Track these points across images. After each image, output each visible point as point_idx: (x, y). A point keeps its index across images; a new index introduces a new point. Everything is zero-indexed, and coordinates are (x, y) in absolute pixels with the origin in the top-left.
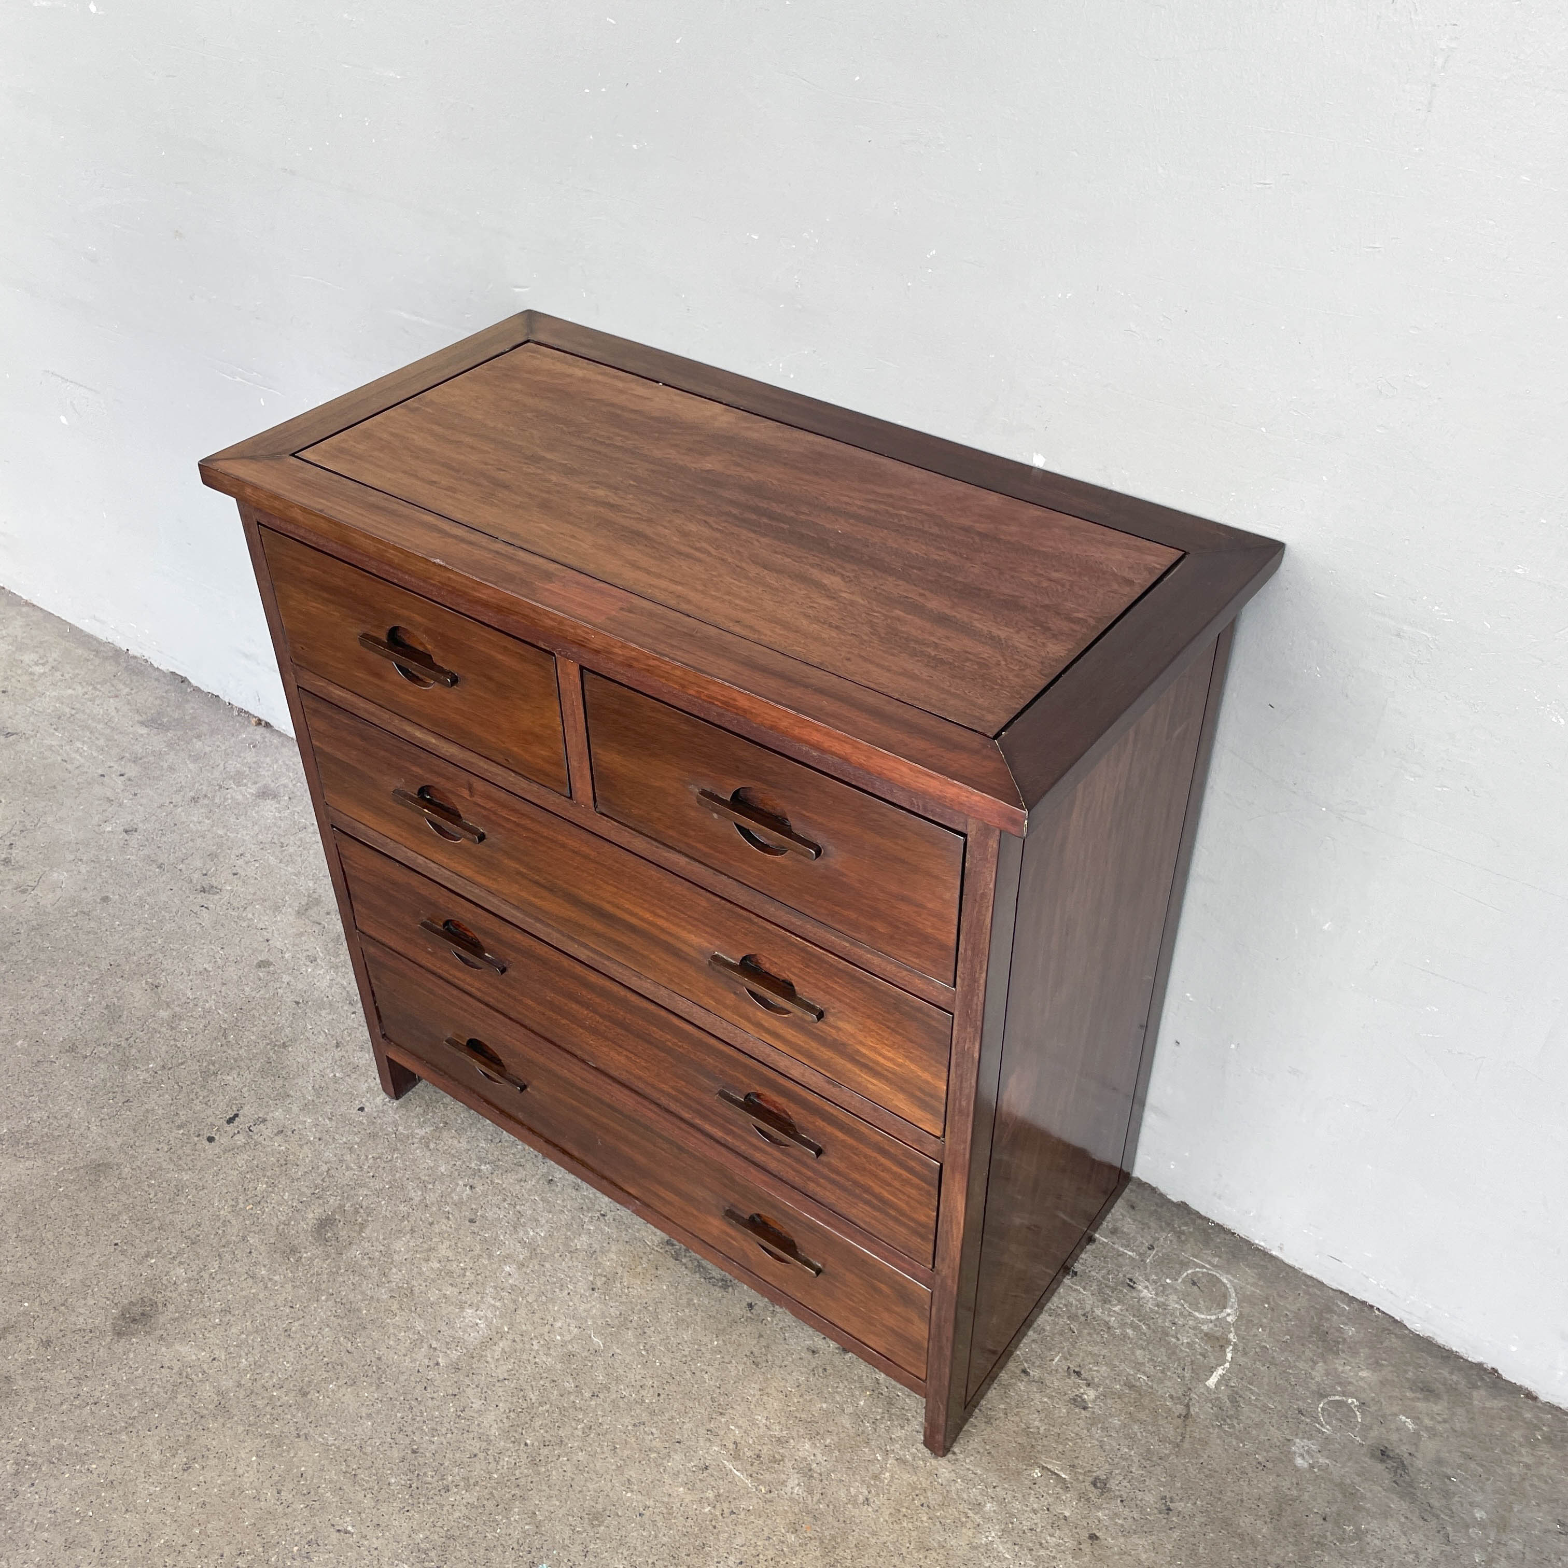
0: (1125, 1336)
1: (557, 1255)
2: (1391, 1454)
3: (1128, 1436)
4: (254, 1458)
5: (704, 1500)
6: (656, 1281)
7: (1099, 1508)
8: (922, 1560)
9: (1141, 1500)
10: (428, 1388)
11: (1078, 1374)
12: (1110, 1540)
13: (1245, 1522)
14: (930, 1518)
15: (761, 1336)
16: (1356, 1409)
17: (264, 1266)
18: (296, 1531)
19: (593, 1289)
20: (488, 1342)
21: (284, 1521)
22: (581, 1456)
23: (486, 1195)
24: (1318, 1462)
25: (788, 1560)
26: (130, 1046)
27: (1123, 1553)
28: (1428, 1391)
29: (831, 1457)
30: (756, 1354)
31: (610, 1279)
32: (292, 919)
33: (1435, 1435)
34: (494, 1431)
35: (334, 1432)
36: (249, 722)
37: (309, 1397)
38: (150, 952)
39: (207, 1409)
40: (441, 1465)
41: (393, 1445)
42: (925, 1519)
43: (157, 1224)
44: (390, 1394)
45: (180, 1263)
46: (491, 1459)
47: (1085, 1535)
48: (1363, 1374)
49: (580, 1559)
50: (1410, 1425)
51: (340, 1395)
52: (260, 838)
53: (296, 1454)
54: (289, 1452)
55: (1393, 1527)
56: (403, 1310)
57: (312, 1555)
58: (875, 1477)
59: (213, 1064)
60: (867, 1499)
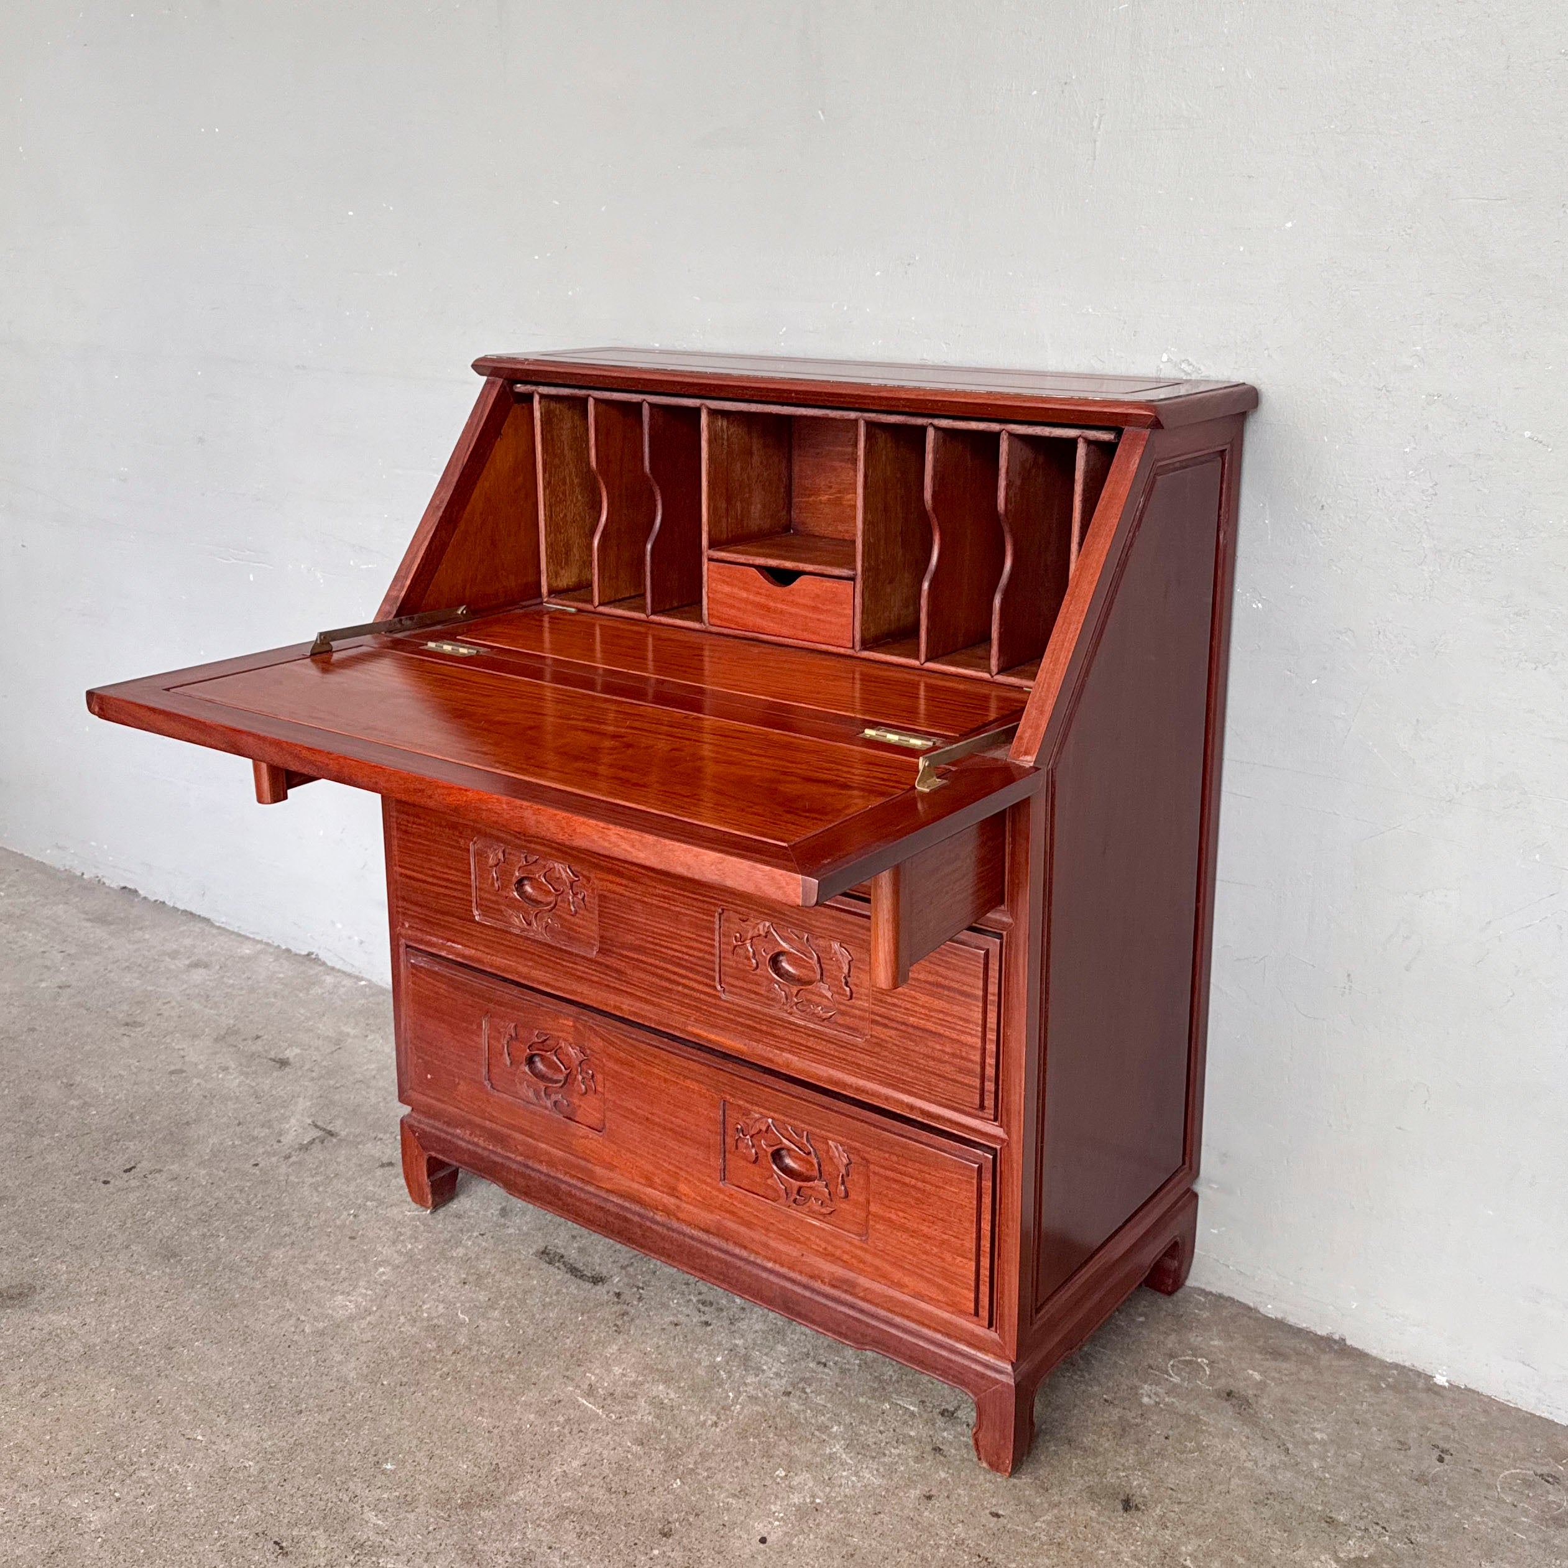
1: (432, 1260)
2: (1237, 1396)
4: (113, 1390)
5: (553, 1423)
6: (527, 1278)
7: (945, 1430)
12: (953, 1451)
14: (777, 1436)
15: (624, 1314)
16: (1205, 1366)
17: (144, 1265)
18: (146, 1438)
19: (465, 1283)
20: (356, 1317)
22: (436, 1392)
23: (368, 1222)
24: (1163, 1400)
26: (38, 1123)
27: (963, 1460)
28: (1276, 1354)
29: (684, 1395)
31: (481, 1278)
32: (209, 1043)
33: (1280, 1383)
34: (353, 1374)
35: (194, 1374)
37: (174, 1350)
38: (68, 1063)
39: (72, 1357)
40: (297, 1397)
41: (252, 1383)
42: (771, 1436)
43: (44, 1236)
44: (254, 1349)
45: (63, 1262)
46: (347, 1393)
47: (928, 1448)
48: (1216, 1343)
49: (426, 1461)
50: (1257, 1377)
51: (205, 1349)
52: (188, 992)
53: (154, 1388)
54: (148, 1386)
55: (1233, 1444)
56: (275, 1295)
57: (159, 1455)
58: (725, 1408)
59: (117, 1135)
60: (715, 1423)
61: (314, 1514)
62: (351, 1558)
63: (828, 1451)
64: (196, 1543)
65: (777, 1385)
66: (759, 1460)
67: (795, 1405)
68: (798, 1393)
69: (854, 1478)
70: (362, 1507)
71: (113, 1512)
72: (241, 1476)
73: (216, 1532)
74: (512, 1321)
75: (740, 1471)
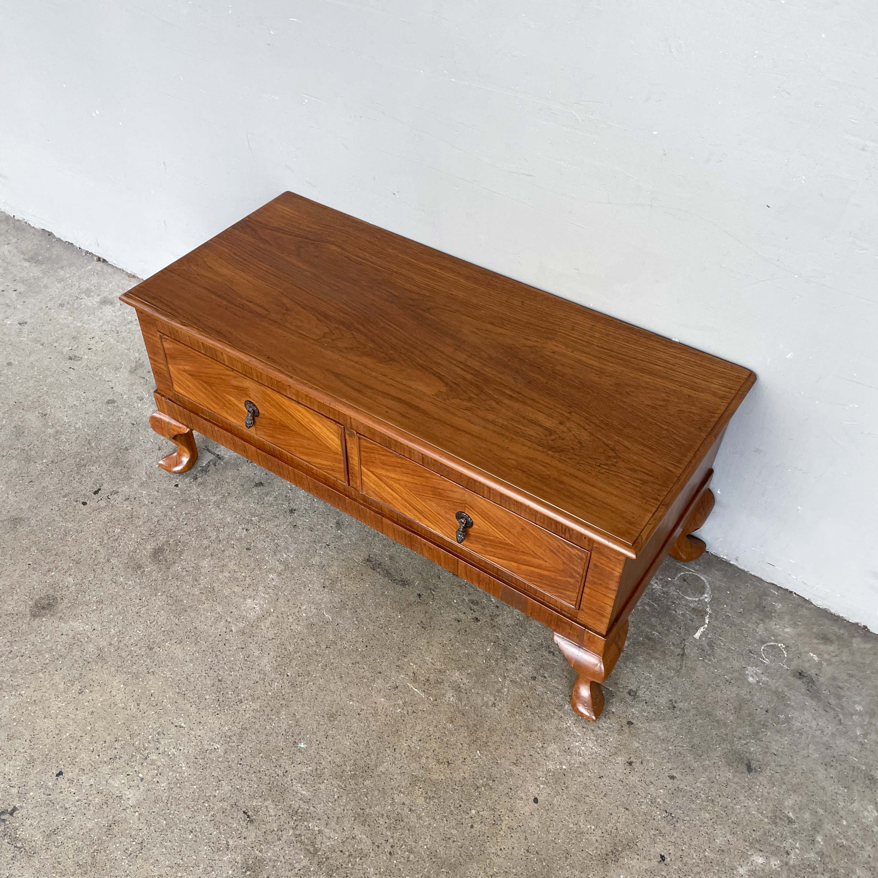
0: (644, 610)
1: (301, 568)
2: (805, 675)
3: (648, 666)
4: (122, 686)
5: (396, 705)
6: (362, 582)
7: (633, 707)
8: (529, 737)
9: (657, 702)
10: (227, 645)
12: (640, 724)
13: (719, 713)
14: (532, 714)
15: (426, 612)
16: (783, 650)
17: (122, 576)
18: (150, 727)
19: (324, 587)
20: (262, 618)
21: (142, 722)
22: (321, 681)
23: (256, 535)
24: (762, 679)
25: (448, 738)
26: (31, 450)
27: (647, 732)
28: (825, 639)
29: (472, 680)
30: (424, 623)
31: (334, 581)
32: (127, 375)
33: (831, 664)
34: (268, 668)
35: (170, 670)
36: (93, 259)
37: (154, 650)
38: (39, 394)
39: (92, 658)
40: (237, 688)
41: (207, 677)
42: (529, 714)
43: (54, 552)
44: (204, 648)
45: (70, 575)
46: (267, 684)
47: (625, 722)
48: (787, 630)
49: (323, 739)
50: (816, 658)
51: (173, 649)
52: (104, 328)
53: (147, 683)
54: (143, 682)
55: (807, 715)
56: (209, 600)
57: (161, 740)
58: (499, 691)
59: (83, 460)
60: (494, 704)
61: (264, 787)
62: (292, 823)
63: (565, 726)
64: (195, 814)
65: (528, 670)
66: (524, 735)
67: (540, 689)
68: (540, 678)
69: (583, 748)
70: (292, 780)
71: (141, 790)
72: (213, 756)
73: (207, 805)
74: (359, 619)
75: (514, 744)
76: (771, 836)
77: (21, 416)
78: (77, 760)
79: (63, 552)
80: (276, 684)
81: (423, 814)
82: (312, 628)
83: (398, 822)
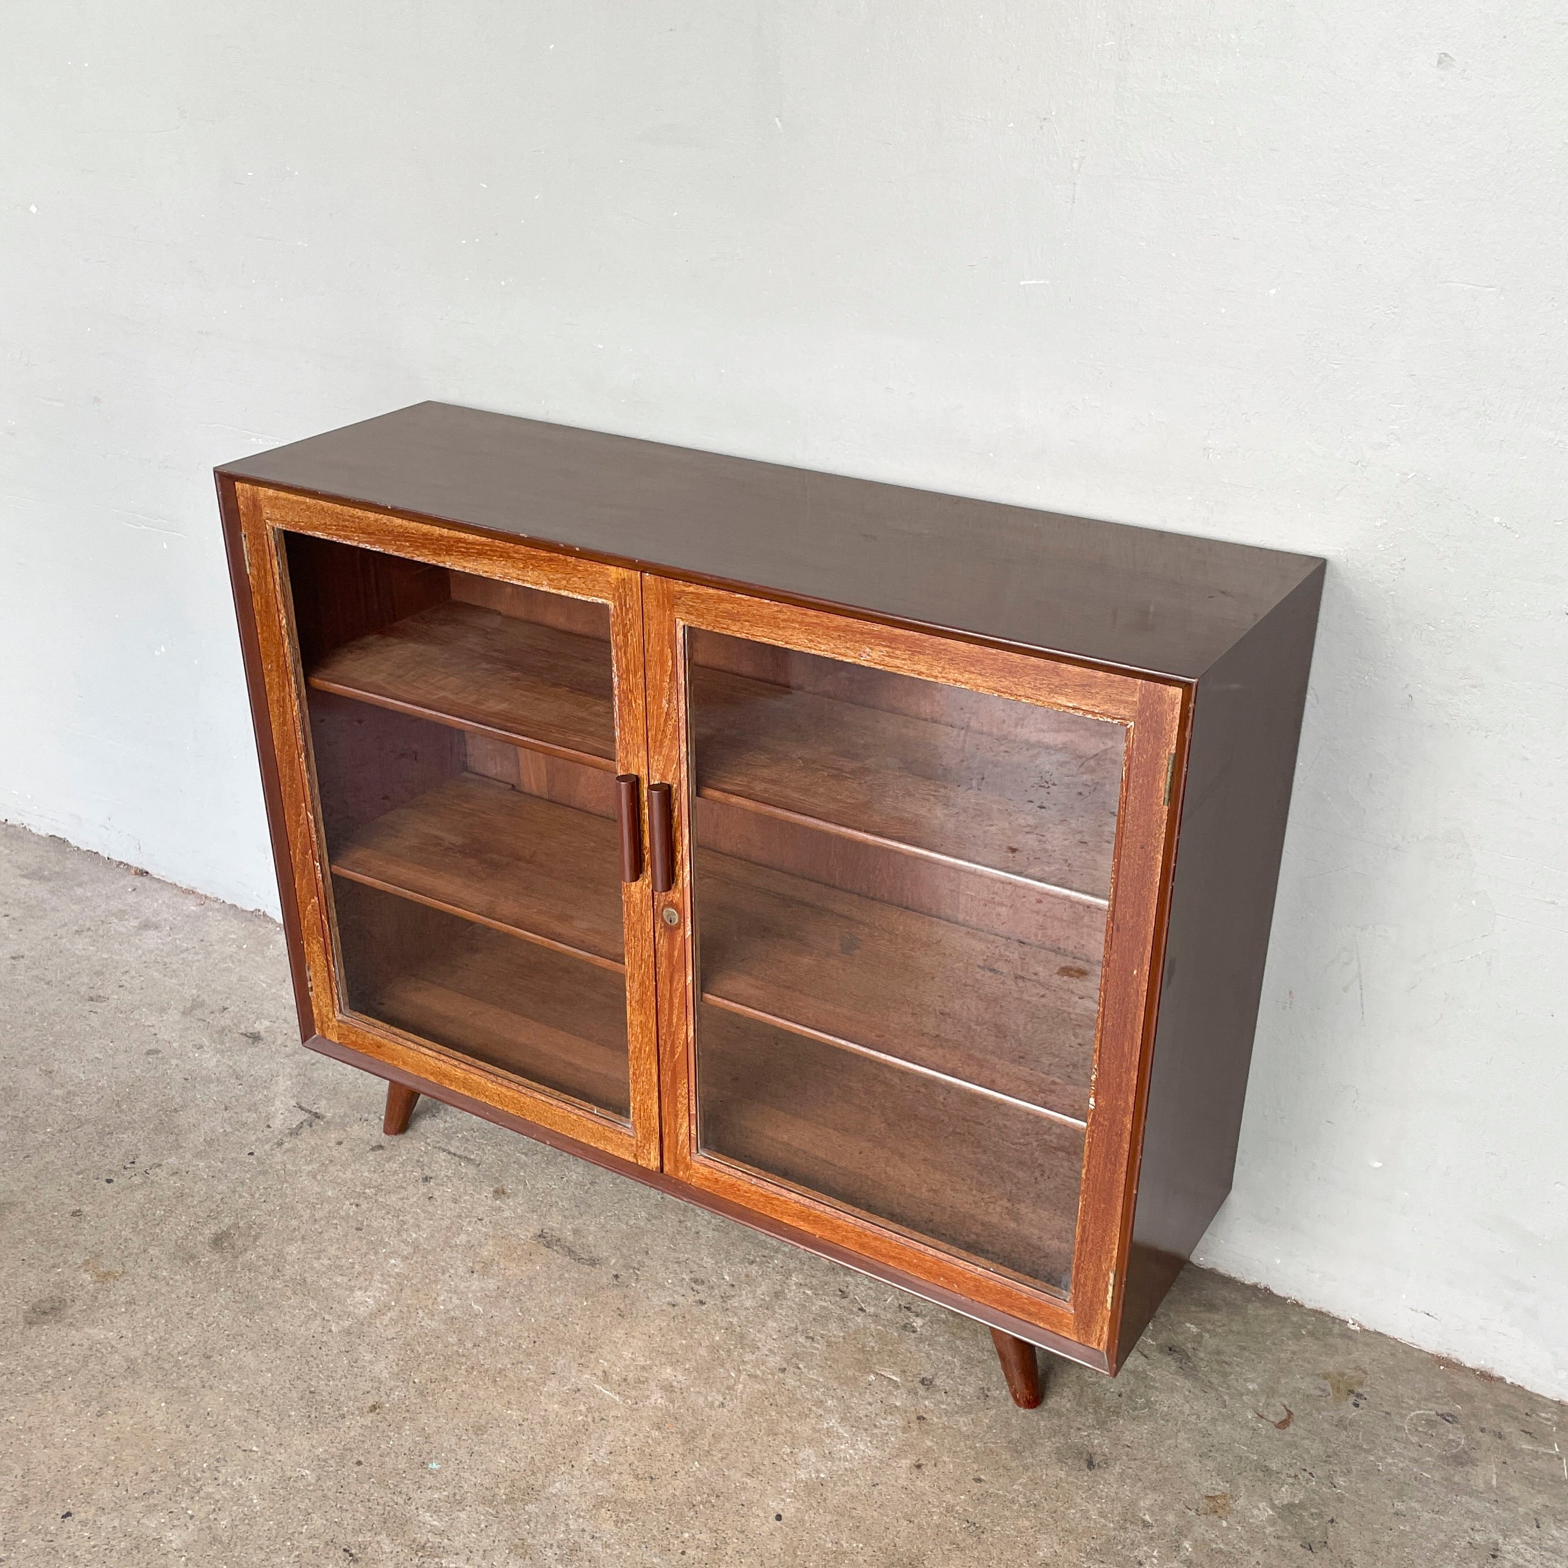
1: (438, 1250)
2: (1179, 1350)
3: (950, 1348)
4: (163, 1404)
5: (577, 1412)
6: (530, 1264)
7: (927, 1398)
8: (772, 1442)
9: (962, 1391)
10: (323, 1348)
11: (908, 1309)
12: (935, 1419)
14: (778, 1413)
15: (625, 1296)
17: (166, 1269)
18: (205, 1452)
19: (472, 1272)
20: (377, 1313)
21: (194, 1447)
22: (465, 1387)
23: (371, 1211)
25: (652, 1449)
26: (28, 1117)
27: (944, 1428)
28: (1209, 1305)
29: (690, 1376)
30: (622, 1310)
31: (486, 1265)
32: (177, 1018)
33: (1214, 1335)
34: (385, 1374)
35: (236, 1382)
36: (129, 872)
37: (213, 1359)
38: (42, 1047)
39: (118, 1372)
40: (337, 1400)
41: (292, 1389)
42: (773, 1414)
43: (62, 1243)
44: (288, 1353)
45: (86, 1271)
46: (383, 1394)
47: (914, 1417)
49: (466, 1458)
50: (1194, 1329)
51: (241, 1356)
52: (144, 958)
53: (202, 1400)
54: (195, 1399)
55: (1178, 1398)
56: (297, 1294)
57: (220, 1469)
58: (729, 1388)
59: (109, 1126)
60: (722, 1403)
61: (375, 1519)
62: (416, 1560)
63: (826, 1426)
64: (271, 1555)
65: (774, 1361)
66: (765, 1439)
67: (791, 1382)
68: (792, 1369)
69: (851, 1451)
70: (417, 1508)
71: (190, 1530)
72: (300, 1485)
73: (289, 1544)
74: (523, 1310)
75: (750, 1450)
76: (1117, 1544)
77: (13, 1075)
78: (94, 1497)
79: (76, 1243)
80: (397, 1393)
81: (612, 1541)
82: (452, 1323)
83: (574, 1552)
